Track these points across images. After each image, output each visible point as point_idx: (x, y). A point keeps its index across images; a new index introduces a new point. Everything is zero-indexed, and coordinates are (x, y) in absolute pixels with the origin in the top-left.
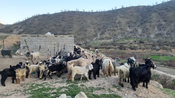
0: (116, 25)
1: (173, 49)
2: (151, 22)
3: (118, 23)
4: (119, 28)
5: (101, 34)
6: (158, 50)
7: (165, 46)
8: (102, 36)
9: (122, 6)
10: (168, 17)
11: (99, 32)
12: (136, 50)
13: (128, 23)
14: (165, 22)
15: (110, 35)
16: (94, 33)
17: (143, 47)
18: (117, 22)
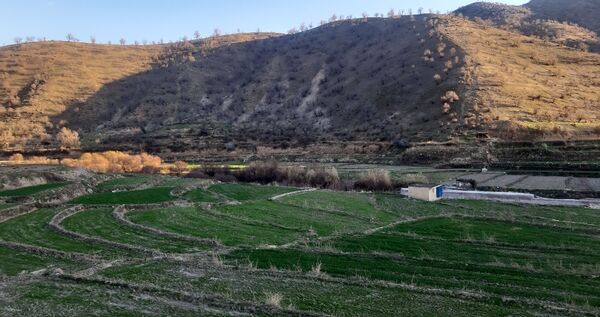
0: (173, 88)
1: (260, 145)
2: (259, 82)
3: (180, 83)
4: (179, 95)
5: (124, 114)
6: (230, 150)
7: (250, 141)
8: (124, 118)
9: (216, 31)
10: (301, 69)
11: (122, 108)
12: (183, 151)
13: (209, 82)
14: (291, 82)
15: (148, 115)
16: (104, 111)
17: (202, 143)
18: (180, 77)
